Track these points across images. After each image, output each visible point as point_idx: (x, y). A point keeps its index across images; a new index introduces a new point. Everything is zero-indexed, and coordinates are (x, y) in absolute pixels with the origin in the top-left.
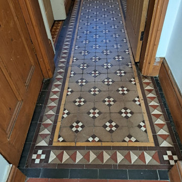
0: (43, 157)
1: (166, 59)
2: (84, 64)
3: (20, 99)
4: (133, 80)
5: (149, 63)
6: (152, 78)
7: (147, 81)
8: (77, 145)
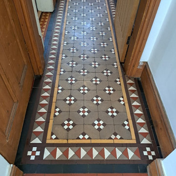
0: (38, 153)
1: (148, 63)
2: (73, 61)
3: (16, 101)
4: (118, 80)
5: (134, 66)
6: (135, 79)
7: (130, 81)
8: (69, 142)
